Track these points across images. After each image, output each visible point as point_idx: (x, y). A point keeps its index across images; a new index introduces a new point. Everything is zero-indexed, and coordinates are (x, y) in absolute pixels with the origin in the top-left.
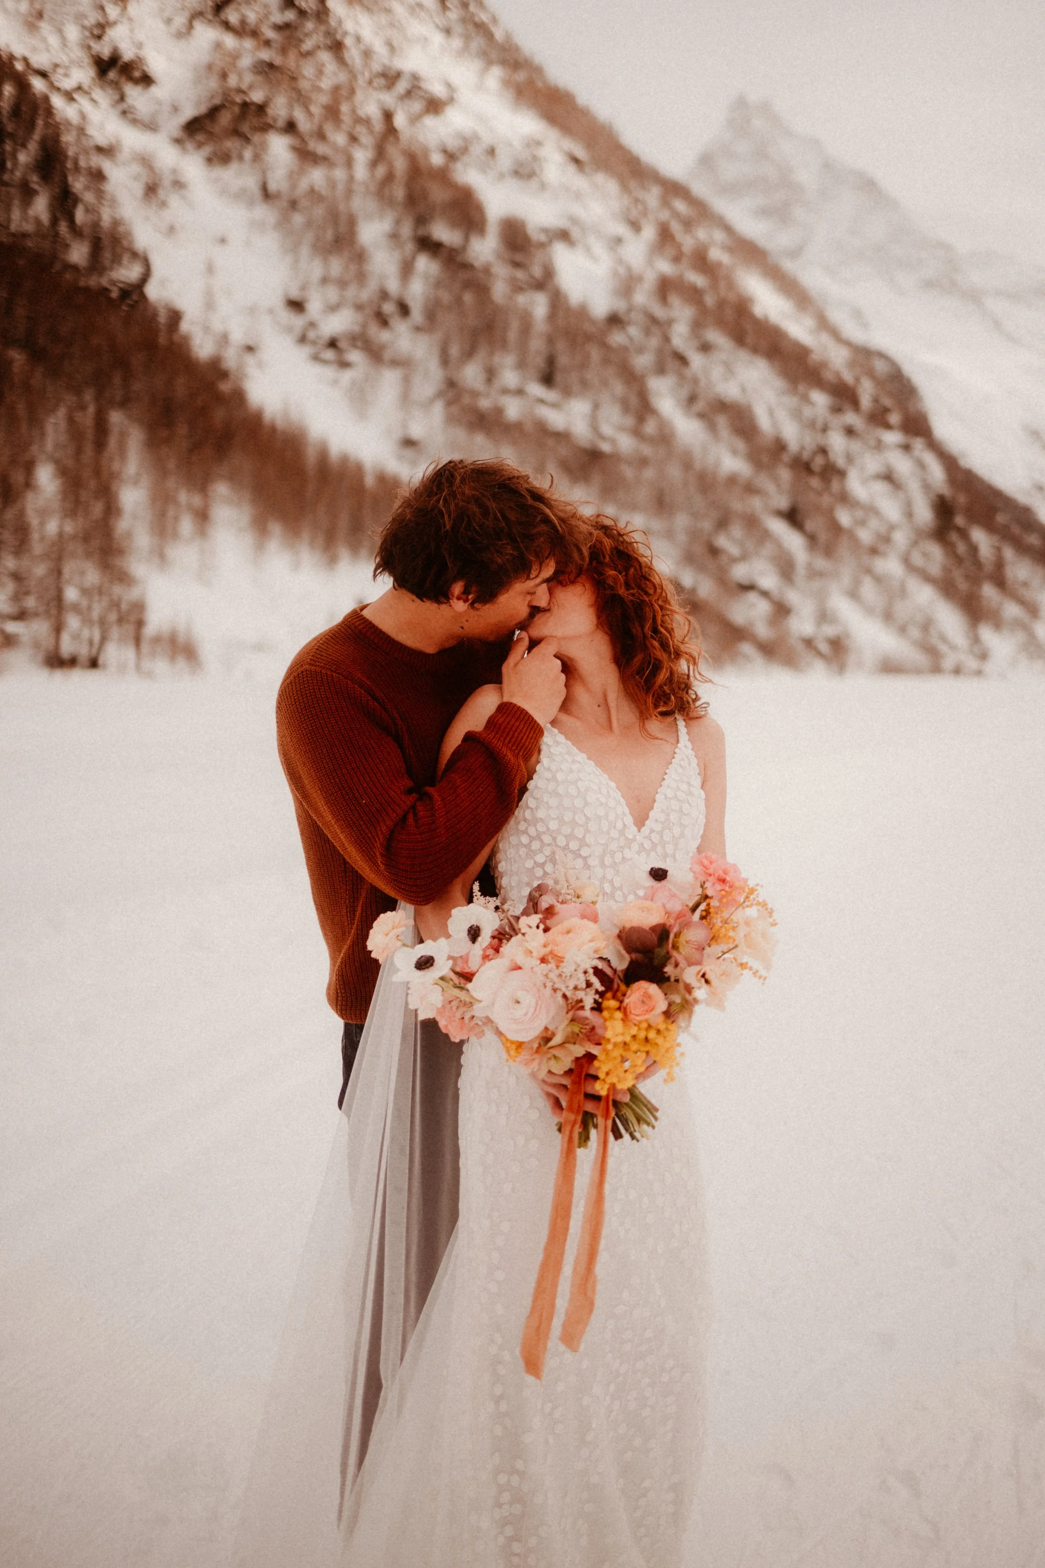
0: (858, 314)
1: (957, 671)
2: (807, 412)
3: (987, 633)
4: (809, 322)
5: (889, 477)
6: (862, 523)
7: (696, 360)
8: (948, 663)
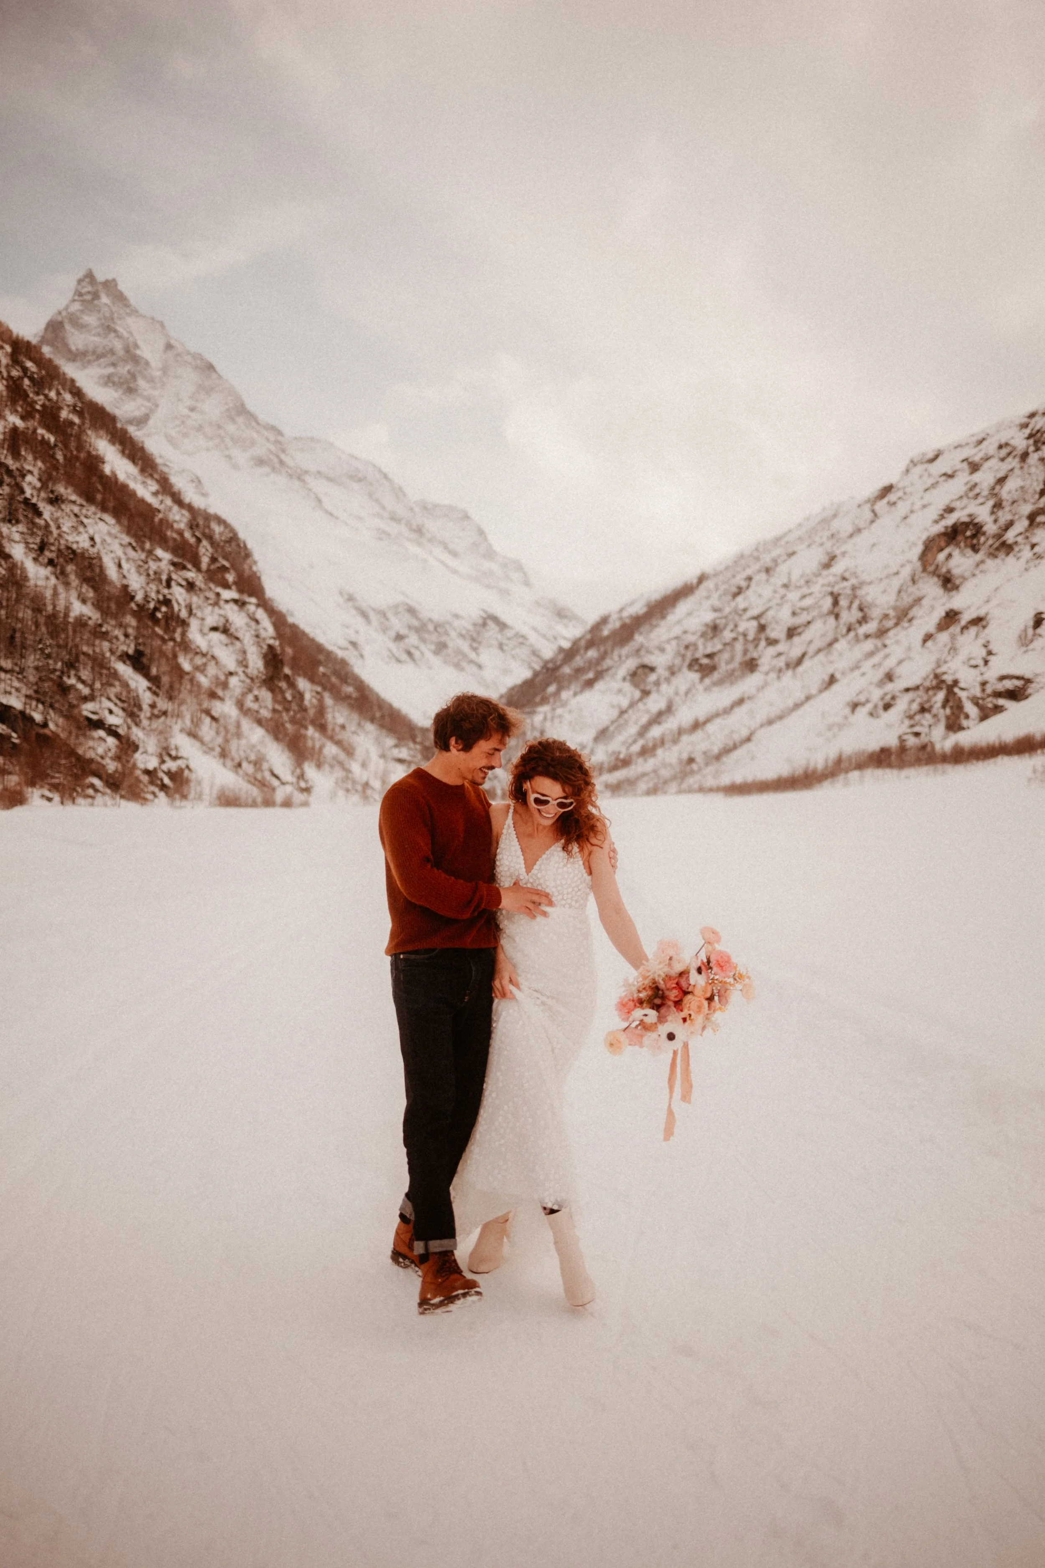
0: (197, 481)
1: (287, 804)
2: (153, 566)
3: (310, 770)
4: (154, 487)
5: (225, 629)
6: (201, 669)
7: (47, 511)
8: (280, 794)
